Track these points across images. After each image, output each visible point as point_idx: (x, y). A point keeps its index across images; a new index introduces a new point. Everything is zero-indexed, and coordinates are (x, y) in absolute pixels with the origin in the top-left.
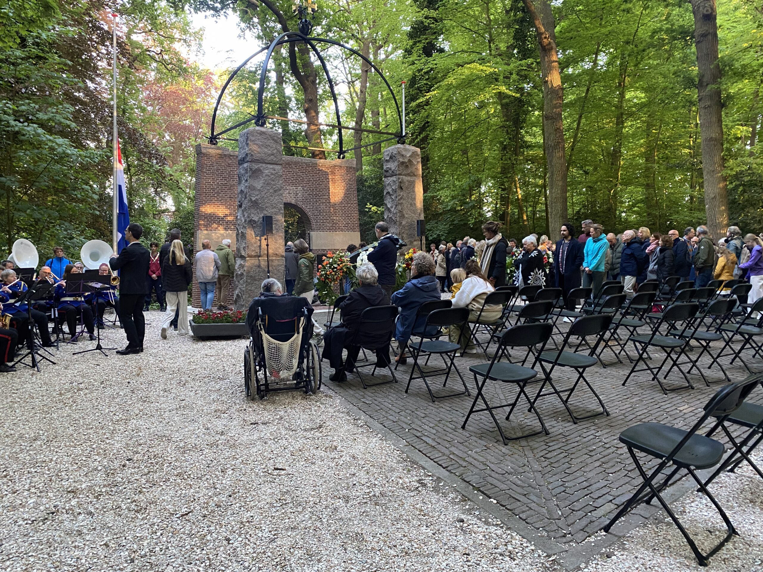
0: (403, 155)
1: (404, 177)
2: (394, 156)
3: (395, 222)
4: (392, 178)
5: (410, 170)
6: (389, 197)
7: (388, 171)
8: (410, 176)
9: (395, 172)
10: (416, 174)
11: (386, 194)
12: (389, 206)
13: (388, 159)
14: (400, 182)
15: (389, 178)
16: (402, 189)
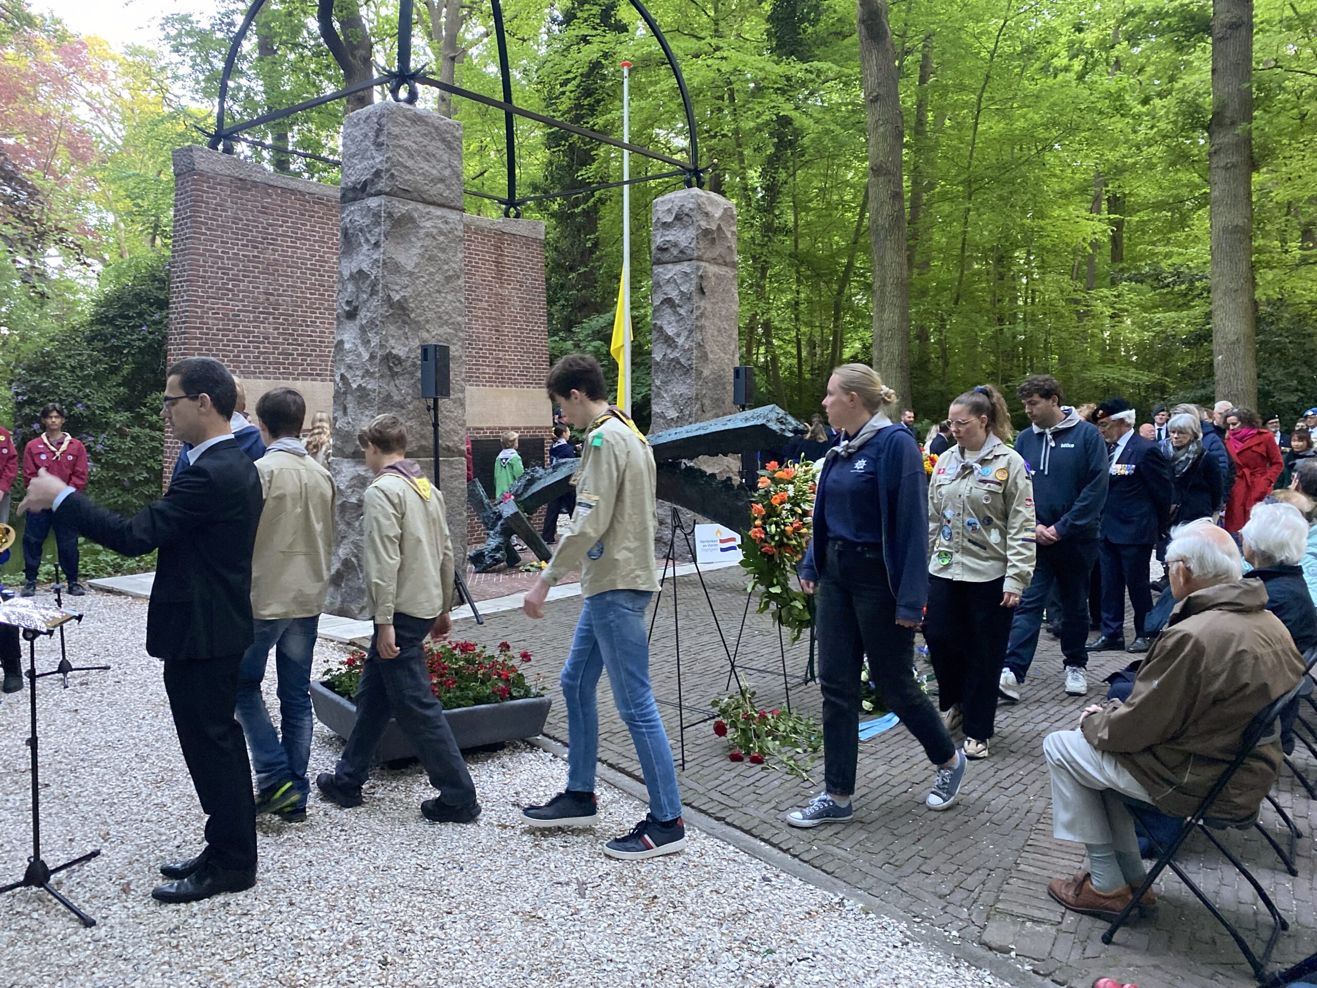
0: (707, 214)
1: (707, 265)
2: (687, 215)
3: (687, 371)
4: (678, 267)
5: (718, 250)
6: (669, 310)
7: (667, 249)
8: (718, 264)
9: (689, 252)
10: (728, 260)
11: (662, 303)
12: (670, 331)
13: (670, 220)
14: (701, 277)
15: (670, 266)
16: (703, 293)
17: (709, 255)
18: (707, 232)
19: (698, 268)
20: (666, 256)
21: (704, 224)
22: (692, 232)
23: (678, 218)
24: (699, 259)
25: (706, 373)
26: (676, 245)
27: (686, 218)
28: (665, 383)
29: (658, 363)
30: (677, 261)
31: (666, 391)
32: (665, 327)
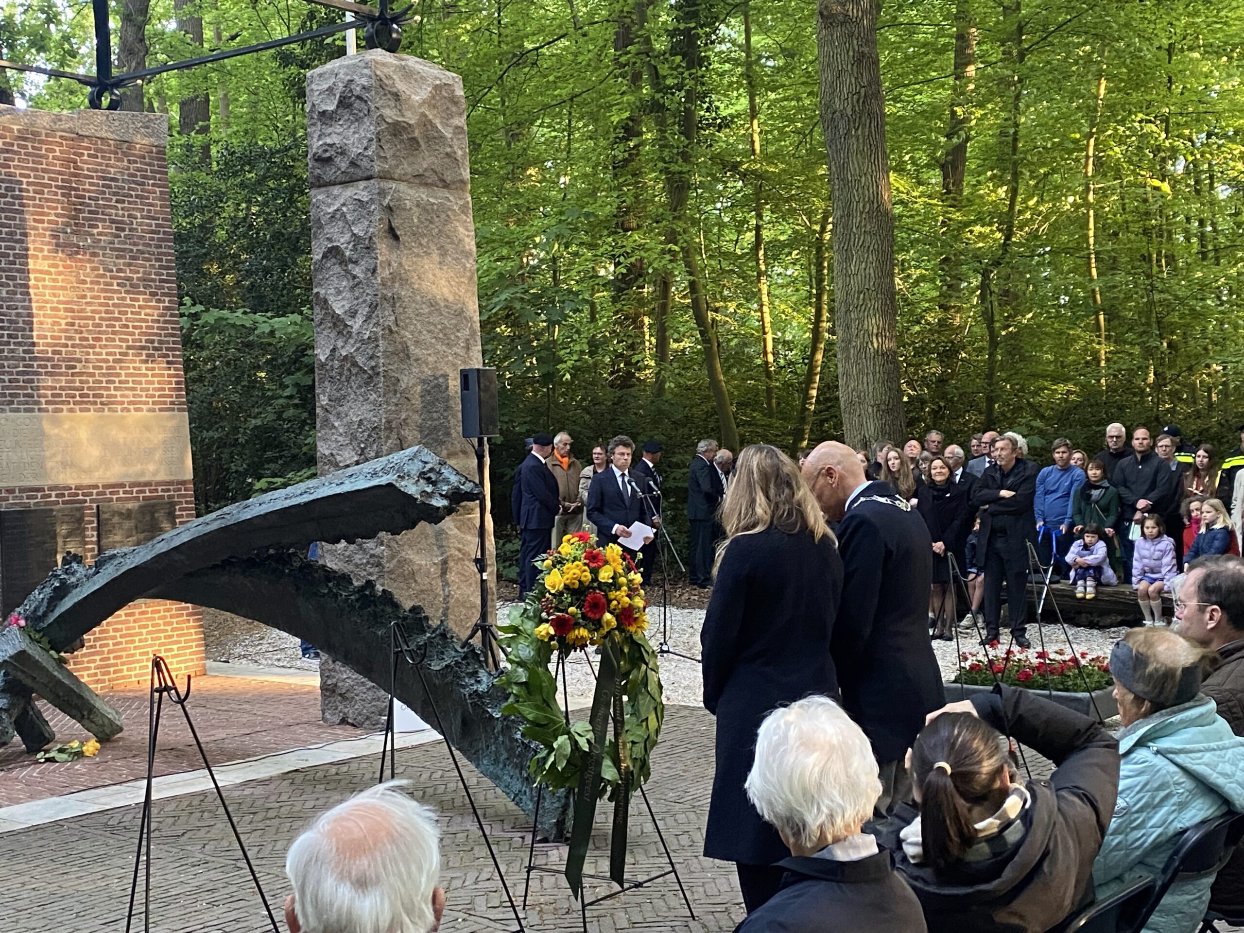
0: (396, 96)
1: (403, 187)
2: (359, 98)
3: (370, 378)
4: (349, 192)
5: (425, 161)
6: (337, 269)
7: (330, 159)
8: (426, 185)
9: (365, 163)
10: (449, 179)
11: (325, 256)
12: (339, 307)
13: (331, 107)
14: (389, 208)
15: (336, 190)
16: (396, 237)
17: (406, 168)
18: (397, 129)
19: (382, 193)
20: (330, 173)
21: (390, 114)
22: (368, 129)
23: (344, 103)
24: (385, 176)
25: (405, 381)
26: (343, 153)
27: (357, 104)
28: (338, 401)
29: (323, 365)
30: (348, 181)
31: (338, 414)
32: (331, 299)
